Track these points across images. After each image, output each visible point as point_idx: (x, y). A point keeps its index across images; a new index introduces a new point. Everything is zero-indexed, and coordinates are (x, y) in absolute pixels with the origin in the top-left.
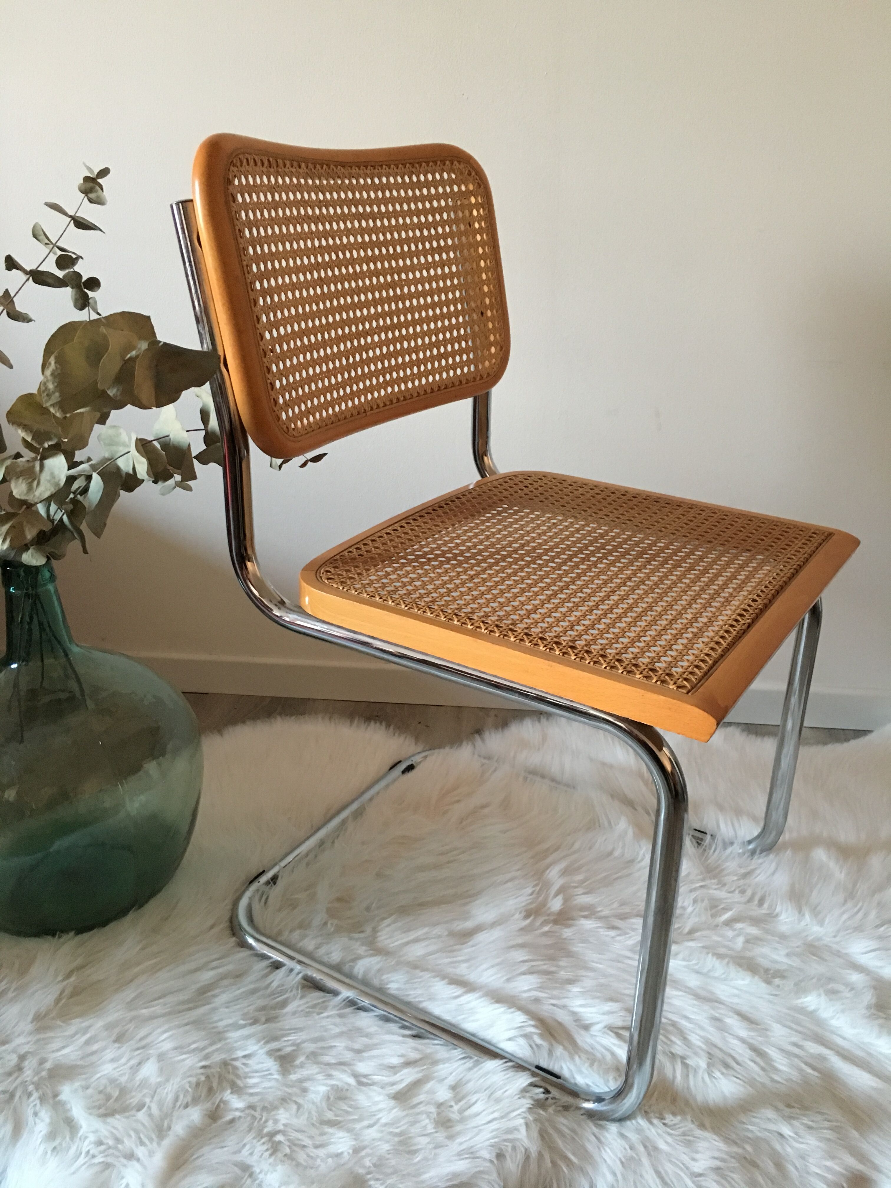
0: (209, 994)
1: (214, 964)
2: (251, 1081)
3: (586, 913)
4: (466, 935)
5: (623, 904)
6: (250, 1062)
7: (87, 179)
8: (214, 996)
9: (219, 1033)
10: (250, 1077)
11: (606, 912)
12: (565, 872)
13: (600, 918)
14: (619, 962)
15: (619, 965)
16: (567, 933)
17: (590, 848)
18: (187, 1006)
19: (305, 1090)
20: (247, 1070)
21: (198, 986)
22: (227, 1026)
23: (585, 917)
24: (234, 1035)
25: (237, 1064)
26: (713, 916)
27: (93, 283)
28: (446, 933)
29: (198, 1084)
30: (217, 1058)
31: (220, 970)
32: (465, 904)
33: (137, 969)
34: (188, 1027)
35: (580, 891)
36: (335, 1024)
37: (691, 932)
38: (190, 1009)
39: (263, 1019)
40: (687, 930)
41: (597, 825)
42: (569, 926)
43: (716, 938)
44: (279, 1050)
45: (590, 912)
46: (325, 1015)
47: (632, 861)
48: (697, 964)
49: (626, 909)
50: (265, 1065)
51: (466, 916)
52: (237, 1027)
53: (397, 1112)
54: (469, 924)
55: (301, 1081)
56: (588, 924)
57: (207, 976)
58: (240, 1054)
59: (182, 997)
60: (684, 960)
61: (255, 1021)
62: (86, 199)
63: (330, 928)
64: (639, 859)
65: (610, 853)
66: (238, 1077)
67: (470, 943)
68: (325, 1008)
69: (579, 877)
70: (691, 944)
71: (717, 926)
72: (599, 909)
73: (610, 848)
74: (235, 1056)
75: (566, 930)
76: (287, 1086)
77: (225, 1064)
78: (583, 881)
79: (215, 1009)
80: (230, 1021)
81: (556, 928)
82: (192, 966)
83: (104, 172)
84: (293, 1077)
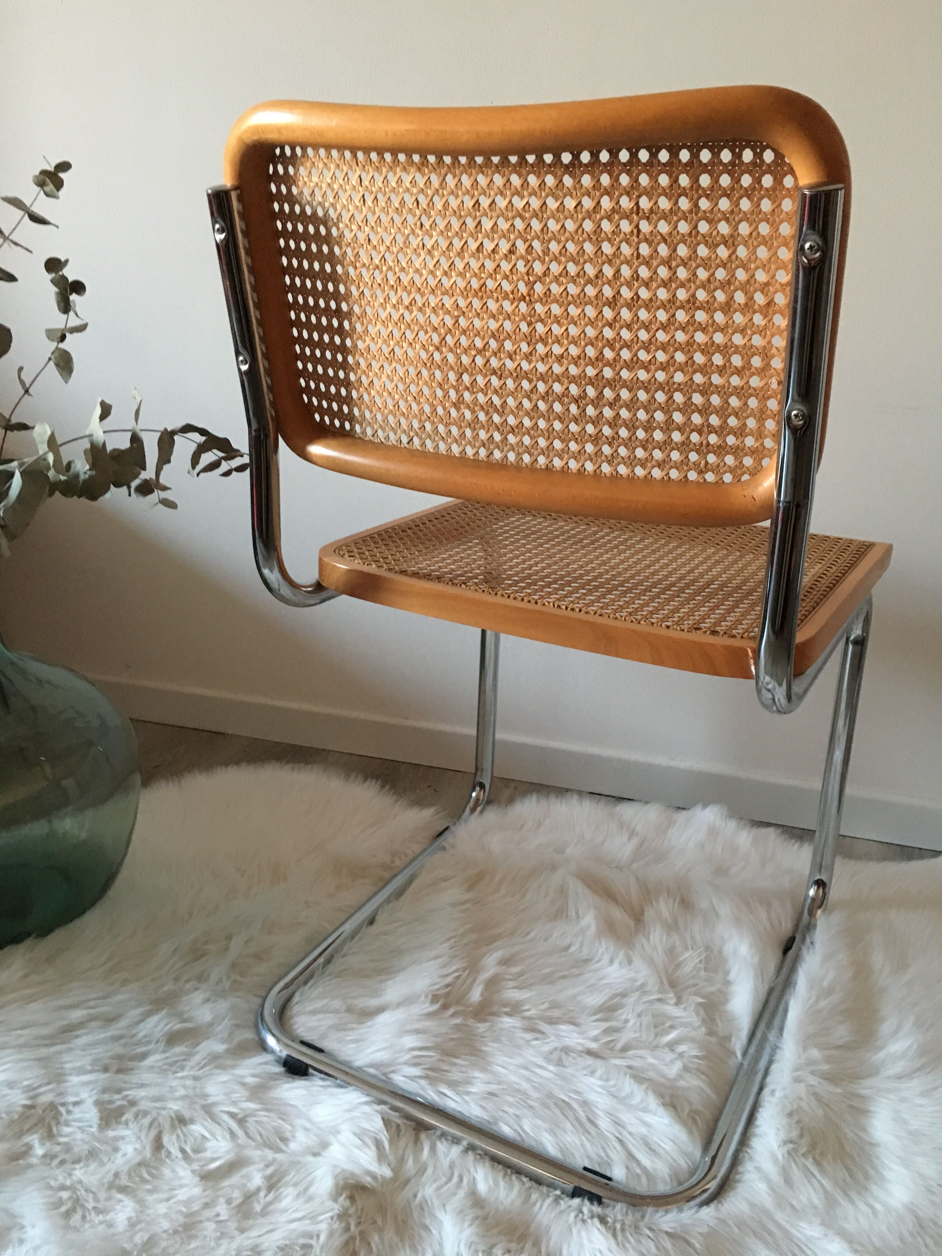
0: (75, 1033)
1: (92, 1003)
2: (66, 1130)
3: (507, 1009)
4: (368, 1014)
5: (555, 1005)
6: (76, 1110)
7: (44, 172)
8: (77, 1037)
9: (61, 1075)
10: (67, 1125)
11: (533, 1012)
12: (505, 962)
13: (523, 1018)
14: (526, 1068)
15: (525, 1072)
16: (482, 1027)
17: (546, 940)
18: (44, 1042)
19: (116, 1150)
20: (70, 1117)
21: (65, 1023)
22: (74, 1069)
23: (508, 1014)
24: (75, 1080)
25: (62, 1110)
26: (656, 1035)
27: (78, 287)
28: (344, 1008)
29: (12, 1122)
30: (46, 1099)
31: (91, 1011)
32: (382, 982)
33: (11, 996)
34: (30, 1063)
35: (511, 984)
36: (185, 1087)
37: (625, 1049)
38: (45, 1045)
39: (114, 1068)
40: (619, 1046)
41: (564, 915)
42: (484, 1021)
43: (651, 1060)
44: (111, 1102)
45: (515, 1009)
46: (179, 1075)
47: (587, 961)
48: (615, 1086)
49: (556, 1013)
50: (86, 1115)
51: (375, 994)
52: (81, 1071)
53: (197, 1191)
54: (374, 1002)
55: (117, 1139)
56: (507, 1022)
57: (77, 1015)
58: (71, 1099)
59: (44, 1031)
60: (601, 1079)
61: (106, 1069)
62: (42, 192)
63: (227, 984)
64: (596, 959)
65: (568, 948)
66: (58, 1123)
67: (369, 1023)
68: (183, 1068)
69: (515, 970)
70: (617, 1062)
71: (657, 1047)
72: (526, 1007)
73: (567, 942)
74: (63, 1101)
75: (480, 1025)
76: (99, 1141)
77: (52, 1107)
78: (520, 975)
79: (71, 1050)
80: (78, 1064)
81: (471, 1022)
82: (69, 1001)
83: (64, 166)
84: (111, 1133)
